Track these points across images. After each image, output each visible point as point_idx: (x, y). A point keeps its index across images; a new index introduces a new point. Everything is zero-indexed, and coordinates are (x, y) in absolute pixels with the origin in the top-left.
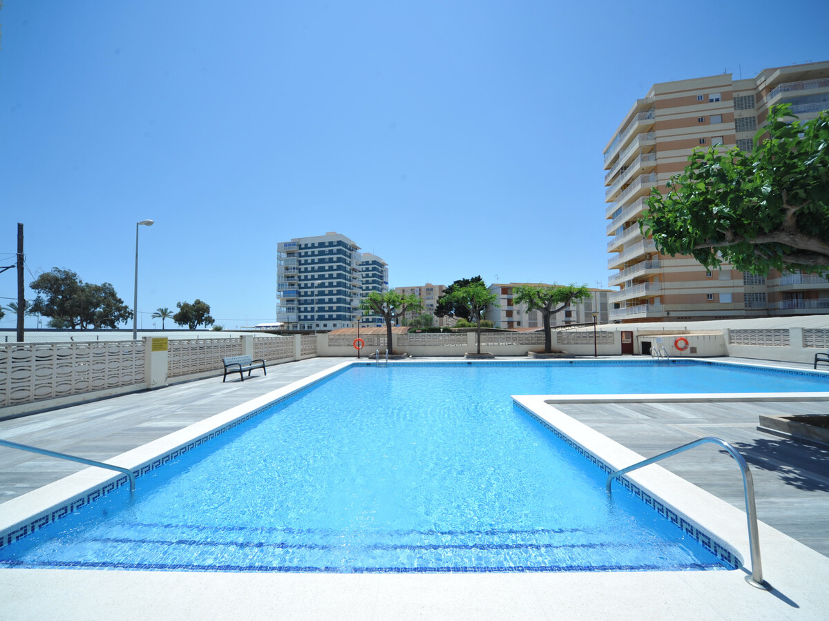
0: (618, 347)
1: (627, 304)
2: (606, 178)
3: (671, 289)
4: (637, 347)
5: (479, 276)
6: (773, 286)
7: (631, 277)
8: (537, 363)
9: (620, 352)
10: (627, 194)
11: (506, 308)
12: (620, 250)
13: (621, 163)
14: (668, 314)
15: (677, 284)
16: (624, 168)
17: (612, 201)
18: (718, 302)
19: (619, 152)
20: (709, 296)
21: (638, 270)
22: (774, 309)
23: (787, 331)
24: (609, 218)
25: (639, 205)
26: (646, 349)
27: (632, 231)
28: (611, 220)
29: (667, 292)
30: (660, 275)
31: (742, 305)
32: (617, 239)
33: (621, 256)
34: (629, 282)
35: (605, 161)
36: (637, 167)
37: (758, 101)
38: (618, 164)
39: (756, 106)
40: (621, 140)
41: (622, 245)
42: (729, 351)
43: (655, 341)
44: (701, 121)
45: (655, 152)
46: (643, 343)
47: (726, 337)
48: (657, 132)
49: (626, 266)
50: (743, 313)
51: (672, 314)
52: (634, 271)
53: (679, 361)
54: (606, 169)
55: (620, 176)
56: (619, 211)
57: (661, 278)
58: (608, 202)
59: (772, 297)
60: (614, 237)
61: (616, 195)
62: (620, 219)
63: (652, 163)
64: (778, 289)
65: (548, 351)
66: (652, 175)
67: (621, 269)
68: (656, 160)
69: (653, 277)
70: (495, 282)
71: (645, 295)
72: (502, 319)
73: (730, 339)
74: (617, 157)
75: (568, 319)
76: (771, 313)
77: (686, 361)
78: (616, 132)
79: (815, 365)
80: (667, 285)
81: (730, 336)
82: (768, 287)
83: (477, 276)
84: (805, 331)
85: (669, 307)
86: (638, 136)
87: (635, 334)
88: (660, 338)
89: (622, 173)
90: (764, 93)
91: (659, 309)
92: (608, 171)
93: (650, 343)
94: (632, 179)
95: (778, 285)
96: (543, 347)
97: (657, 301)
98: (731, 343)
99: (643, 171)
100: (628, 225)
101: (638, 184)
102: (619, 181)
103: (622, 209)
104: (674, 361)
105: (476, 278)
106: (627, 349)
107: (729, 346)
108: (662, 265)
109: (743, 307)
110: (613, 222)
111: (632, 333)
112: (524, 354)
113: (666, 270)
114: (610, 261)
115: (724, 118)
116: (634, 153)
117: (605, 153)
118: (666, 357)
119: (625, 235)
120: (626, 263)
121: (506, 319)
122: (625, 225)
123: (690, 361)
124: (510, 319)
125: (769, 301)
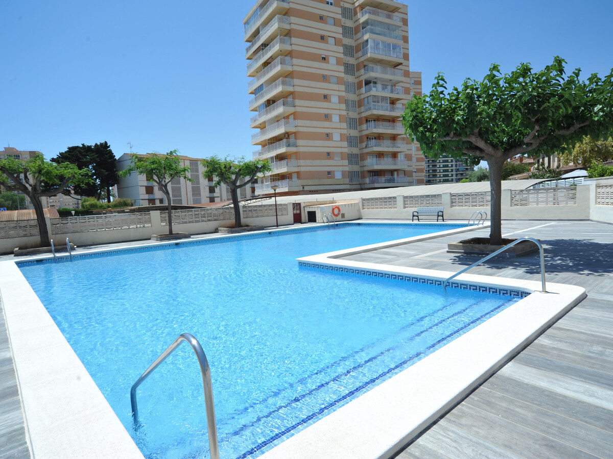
0: (290, 217)
1: (271, 179)
2: (248, 50)
3: (305, 166)
4: (304, 216)
5: (106, 143)
6: (364, 166)
7: (274, 153)
8: (232, 237)
9: (293, 222)
10: (268, 72)
11: (146, 183)
12: (262, 127)
13: (263, 39)
14: (303, 188)
15: (308, 162)
16: (265, 45)
17: (254, 76)
18: (334, 178)
19: (259, 27)
20: (329, 173)
21: (280, 147)
22: (364, 184)
23: (395, 198)
24: (251, 93)
25: (279, 85)
26: (312, 217)
27: (274, 109)
28: (253, 96)
29: (302, 169)
30: (296, 153)
31: (347, 181)
32: (260, 115)
33: (263, 133)
34: (272, 158)
35: (246, 32)
36: (275, 48)
37: (355, 16)
38: (259, 39)
39: (354, 19)
40: (261, 16)
41: (265, 122)
42: (362, 215)
43: (319, 210)
44: (321, 18)
45: (290, 37)
46: (309, 213)
47: (361, 204)
48: (292, 17)
49: (269, 143)
50: (348, 187)
51: (306, 188)
52: (276, 148)
53: (340, 224)
54: (247, 41)
55: (261, 52)
56: (260, 88)
57: (297, 156)
58: (250, 76)
59: (362, 175)
60: (257, 113)
61: (257, 71)
62: (262, 96)
63: (288, 47)
64: (366, 169)
65: (238, 226)
66: (288, 58)
67: (263, 146)
68: (291, 45)
69: (290, 155)
70: (128, 152)
71: (286, 171)
72: (142, 197)
73: (363, 206)
74: (257, 33)
75: (212, 195)
76: (363, 187)
77: (344, 224)
78: (255, 6)
79: (413, 219)
80: (302, 162)
81: (363, 203)
82: (361, 167)
83: (103, 142)
84: (405, 197)
85: (304, 182)
86: (276, 17)
87: (302, 205)
88: (323, 207)
89: (263, 49)
90: (358, 9)
91: (296, 184)
92: (249, 44)
93: (315, 212)
94: (272, 58)
95: (366, 166)
96: (233, 221)
97: (295, 176)
98: (363, 209)
99: (281, 53)
100: (270, 103)
101: (278, 65)
102: (260, 58)
103: (264, 86)
104: (337, 225)
105: (101, 144)
106: (297, 219)
107: (362, 211)
108: (298, 145)
109: (348, 182)
110: (256, 98)
111: (299, 204)
112: (214, 230)
113: (301, 149)
114: (254, 136)
115: (336, 23)
116: (273, 33)
117: (245, 24)
118: (327, 222)
119: (267, 113)
120: (269, 140)
121: (147, 196)
122: (266, 103)
123: (346, 223)
124: (151, 197)
125: (361, 178)
